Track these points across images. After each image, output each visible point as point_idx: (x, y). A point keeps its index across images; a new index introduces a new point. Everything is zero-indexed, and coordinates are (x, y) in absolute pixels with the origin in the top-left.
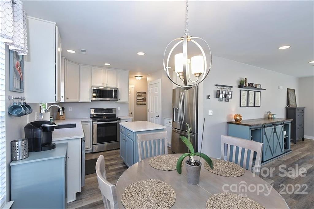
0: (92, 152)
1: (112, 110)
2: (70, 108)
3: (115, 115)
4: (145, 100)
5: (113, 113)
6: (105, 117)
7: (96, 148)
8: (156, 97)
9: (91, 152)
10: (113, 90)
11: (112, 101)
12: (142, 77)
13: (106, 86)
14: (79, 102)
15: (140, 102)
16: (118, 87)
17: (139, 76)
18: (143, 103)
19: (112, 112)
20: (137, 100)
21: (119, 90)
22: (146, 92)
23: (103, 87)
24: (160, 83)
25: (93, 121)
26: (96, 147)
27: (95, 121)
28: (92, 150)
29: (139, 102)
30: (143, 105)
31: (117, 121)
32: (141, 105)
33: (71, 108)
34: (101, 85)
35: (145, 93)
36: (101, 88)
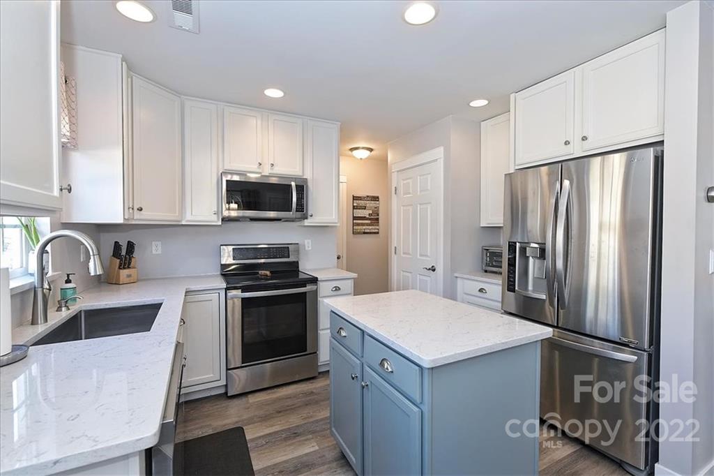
0: (226, 393)
1: (288, 248)
2: (153, 243)
3: (296, 264)
4: (375, 219)
5: (292, 259)
6: (268, 273)
7: (240, 381)
8: (424, 206)
9: (222, 391)
10: (293, 184)
11: (288, 220)
12: (371, 150)
13: (270, 172)
14: (184, 223)
15: (363, 225)
16: (308, 175)
17: (363, 148)
18: (371, 227)
19: (289, 257)
20: (355, 218)
21: (310, 184)
22: (378, 198)
23: (260, 173)
24: (442, 161)
25: (227, 289)
26: (241, 378)
27: (235, 288)
28: (226, 386)
29: (358, 225)
30: (370, 233)
31: (309, 288)
32: (364, 233)
33: (159, 243)
34: (254, 167)
35: (376, 199)
36: (253, 177)
